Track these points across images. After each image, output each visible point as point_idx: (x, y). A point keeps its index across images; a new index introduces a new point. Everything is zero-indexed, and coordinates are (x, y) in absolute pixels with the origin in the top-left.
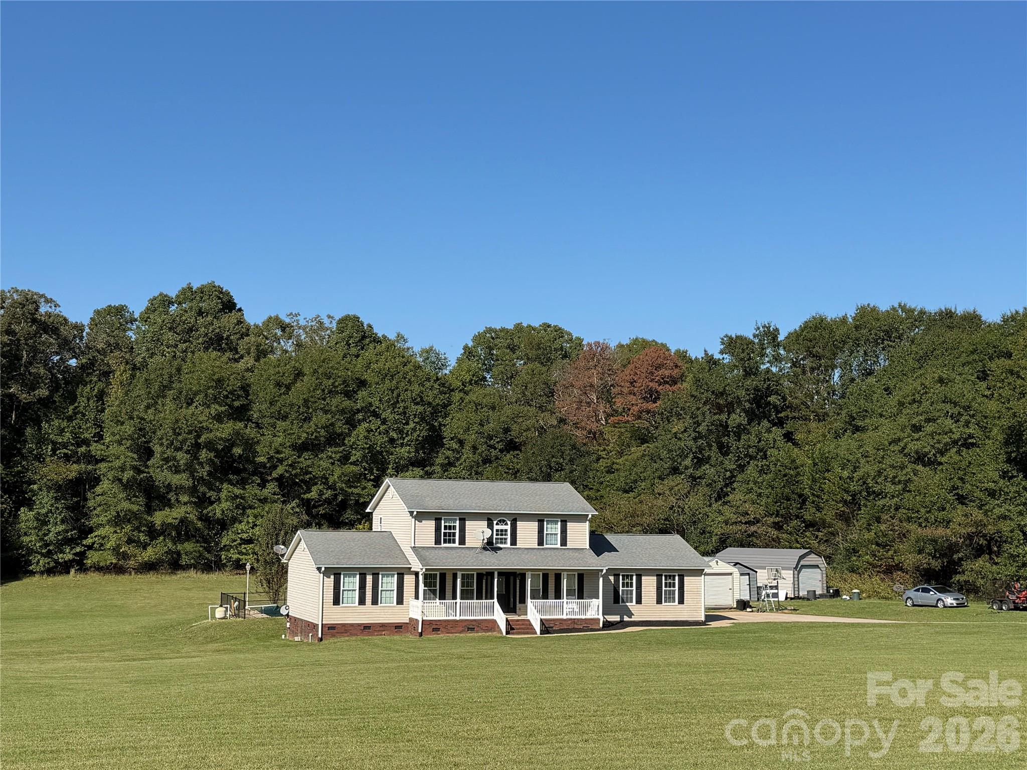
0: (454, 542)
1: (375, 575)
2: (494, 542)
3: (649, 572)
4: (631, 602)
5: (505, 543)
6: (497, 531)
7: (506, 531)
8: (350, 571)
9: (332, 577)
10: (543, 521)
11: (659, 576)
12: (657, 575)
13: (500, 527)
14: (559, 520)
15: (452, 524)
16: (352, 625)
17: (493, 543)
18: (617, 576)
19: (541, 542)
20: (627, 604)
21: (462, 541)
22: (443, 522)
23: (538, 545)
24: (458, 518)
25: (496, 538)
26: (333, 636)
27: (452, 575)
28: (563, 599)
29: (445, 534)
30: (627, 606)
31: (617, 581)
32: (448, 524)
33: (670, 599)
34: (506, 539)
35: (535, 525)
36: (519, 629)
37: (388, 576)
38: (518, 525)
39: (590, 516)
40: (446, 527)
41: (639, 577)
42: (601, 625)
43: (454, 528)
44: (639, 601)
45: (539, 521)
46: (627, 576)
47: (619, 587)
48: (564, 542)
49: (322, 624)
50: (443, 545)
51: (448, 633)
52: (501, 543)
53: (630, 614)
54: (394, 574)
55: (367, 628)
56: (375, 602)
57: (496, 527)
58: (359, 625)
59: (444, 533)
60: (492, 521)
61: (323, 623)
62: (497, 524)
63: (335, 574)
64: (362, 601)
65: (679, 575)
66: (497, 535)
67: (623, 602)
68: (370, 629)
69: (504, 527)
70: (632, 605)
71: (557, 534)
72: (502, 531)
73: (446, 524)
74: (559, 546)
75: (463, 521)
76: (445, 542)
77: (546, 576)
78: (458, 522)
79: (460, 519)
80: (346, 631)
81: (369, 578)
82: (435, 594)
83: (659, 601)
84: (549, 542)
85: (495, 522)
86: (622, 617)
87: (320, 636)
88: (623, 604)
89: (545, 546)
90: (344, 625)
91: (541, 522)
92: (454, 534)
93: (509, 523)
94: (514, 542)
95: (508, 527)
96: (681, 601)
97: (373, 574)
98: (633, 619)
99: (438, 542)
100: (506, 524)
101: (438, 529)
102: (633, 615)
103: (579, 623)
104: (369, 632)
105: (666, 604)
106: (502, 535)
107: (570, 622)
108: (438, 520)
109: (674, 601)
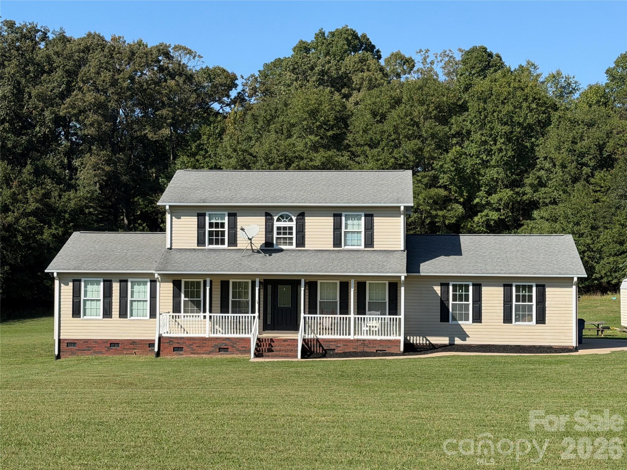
0: (223, 243)
1: (123, 282)
2: (275, 242)
3: (493, 281)
4: (467, 319)
5: (291, 244)
6: (279, 228)
7: (291, 228)
8: (93, 277)
9: (71, 284)
10: (340, 215)
11: (507, 286)
12: (505, 286)
13: (282, 224)
14: (363, 214)
15: (220, 221)
16: (96, 341)
17: (273, 244)
18: (445, 285)
19: (337, 242)
20: (460, 322)
21: (233, 241)
22: (207, 218)
23: (334, 247)
24: (226, 213)
25: (277, 238)
26: (73, 353)
27: (220, 284)
28: (350, 314)
29: (211, 233)
30: (459, 325)
31: (445, 292)
32: (214, 221)
33: (523, 316)
34: (291, 239)
35: (329, 221)
36: (280, 351)
37: (139, 283)
38: (306, 221)
39: (402, 208)
40: (211, 225)
41: (478, 288)
42: (402, 349)
43: (223, 225)
44: (477, 318)
45: (335, 215)
46: (461, 286)
47: (448, 300)
48: (369, 242)
49: (59, 340)
50: (208, 247)
51: (192, 353)
52: (285, 243)
53: (464, 336)
54: (147, 282)
55: (114, 344)
56: (123, 314)
57: (276, 224)
58: (105, 341)
59: (209, 231)
60: (271, 215)
61: (61, 338)
62: (278, 220)
63: (74, 281)
64: (107, 313)
65: (537, 286)
66: (278, 233)
67: (454, 319)
68: (118, 346)
69: (287, 224)
70: (467, 325)
71: (360, 232)
72: (285, 228)
73: (212, 221)
74: (362, 247)
75: (233, 216)
76: (211, 242)
77: (344, 287)
78: (227, 218)
79: (229, 215)
80: (89, 349)
81: (116, 287)
82: (198, 306)
83: (507, 319)
84: (349, 242)
85: (275, 218)
86: (452, 339)
87: (56, 353)
88: (454, 322)
89: (343, 247)
90: (86, 341)
91: (337, 216)
92: (223, 233)
93: (294, 218)
94: (301, 242)
95: (293, 224)
96: (541, 319)
97: (121, 281)
98: (468, 342)
99: (201, 242)
100: (291, 220)
101: (201, 226)
102: (469, 337)
103: (372, 345)
104: (117, 350)
105: (517, 323)
106: (285, 234)
107: (359, 343)
108: (201, 216)
109: (531, 320)
